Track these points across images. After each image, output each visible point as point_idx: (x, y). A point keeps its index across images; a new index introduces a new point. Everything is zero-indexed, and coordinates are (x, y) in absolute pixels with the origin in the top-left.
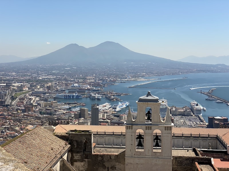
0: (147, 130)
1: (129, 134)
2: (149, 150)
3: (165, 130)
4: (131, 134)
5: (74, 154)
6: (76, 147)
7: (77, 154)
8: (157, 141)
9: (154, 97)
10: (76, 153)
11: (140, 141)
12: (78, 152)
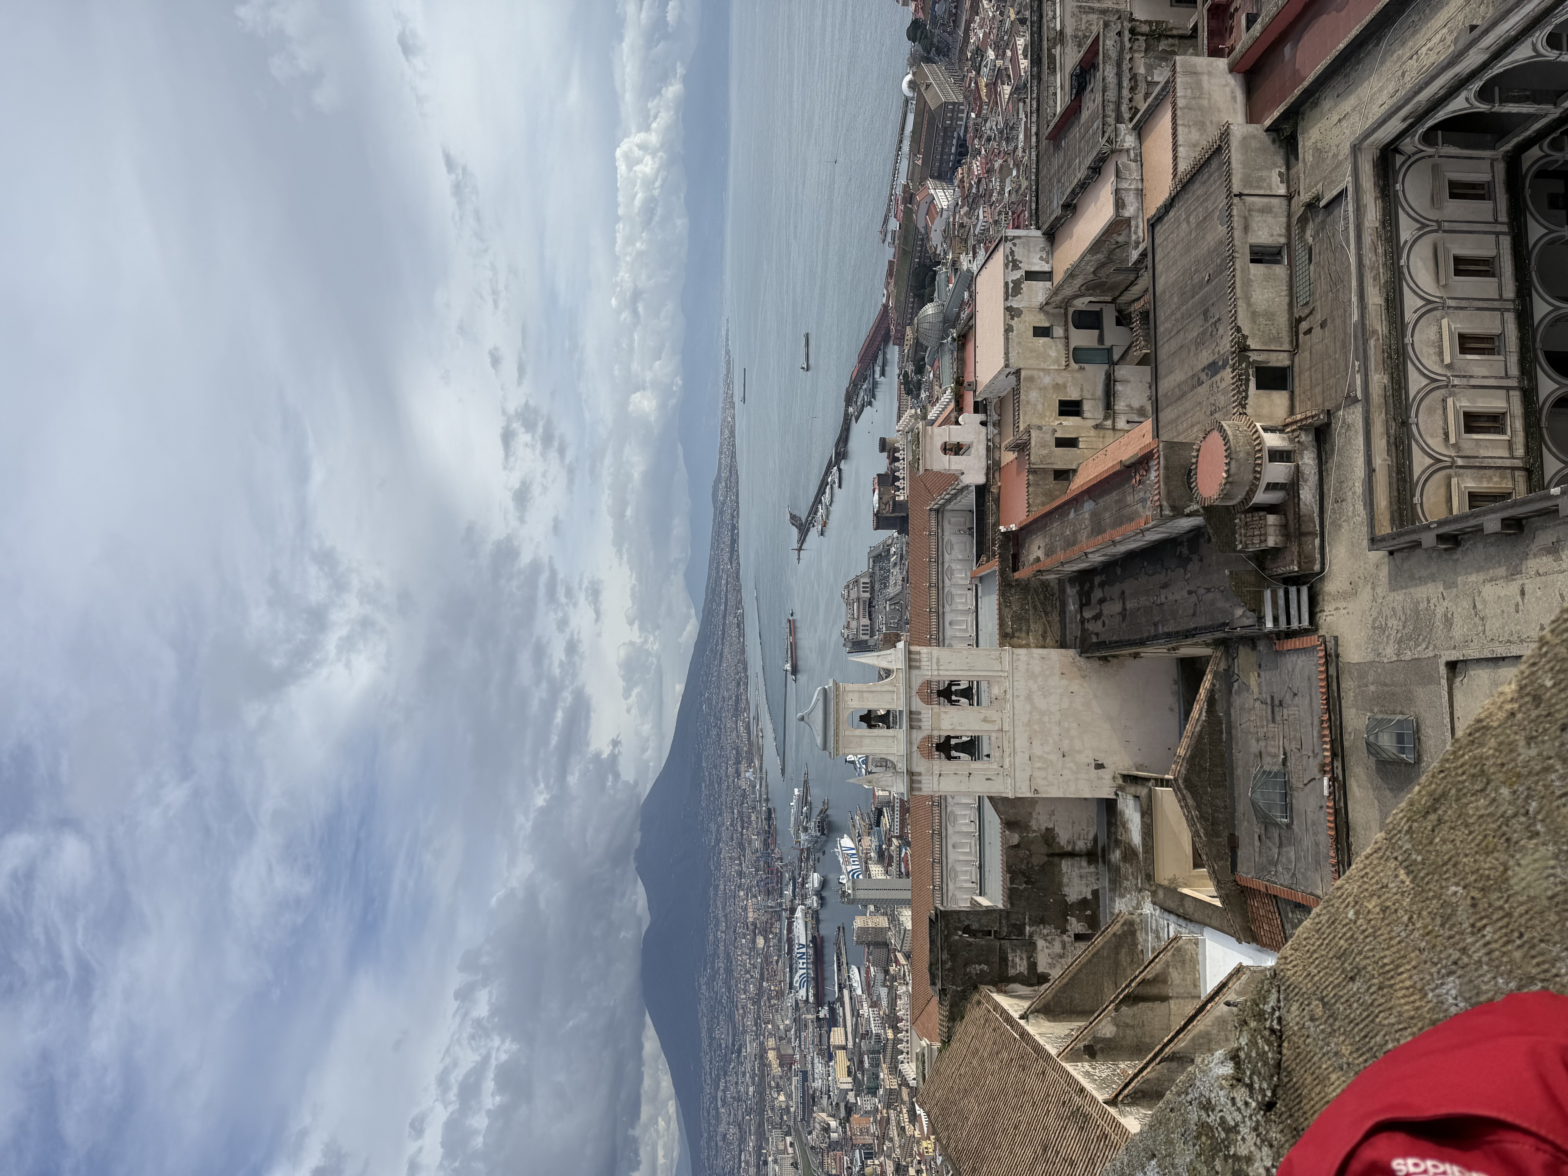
0: (922, 724)
1: (936, 783)
2: (985, 720)
3: (919, 668)
4: (936, 778)
5: (1012, 972)
6: (985, 967)
7: (1010, 963)
8: (957, 693)
9: (818, 700)
10: (1007, 965)
11: (958, 747)
12: (1004, 960)
